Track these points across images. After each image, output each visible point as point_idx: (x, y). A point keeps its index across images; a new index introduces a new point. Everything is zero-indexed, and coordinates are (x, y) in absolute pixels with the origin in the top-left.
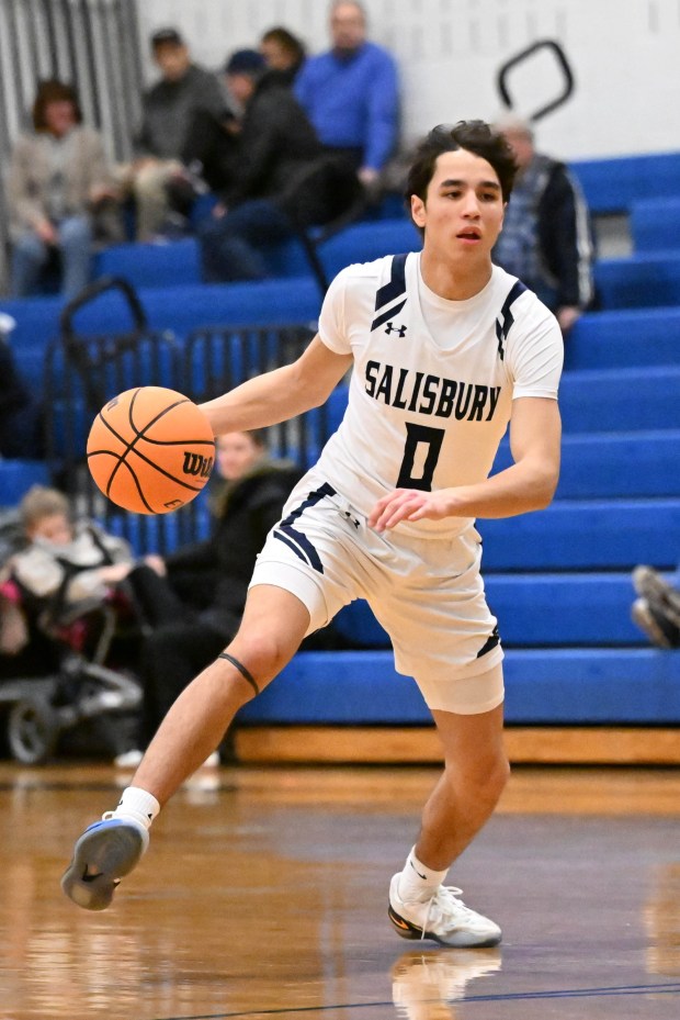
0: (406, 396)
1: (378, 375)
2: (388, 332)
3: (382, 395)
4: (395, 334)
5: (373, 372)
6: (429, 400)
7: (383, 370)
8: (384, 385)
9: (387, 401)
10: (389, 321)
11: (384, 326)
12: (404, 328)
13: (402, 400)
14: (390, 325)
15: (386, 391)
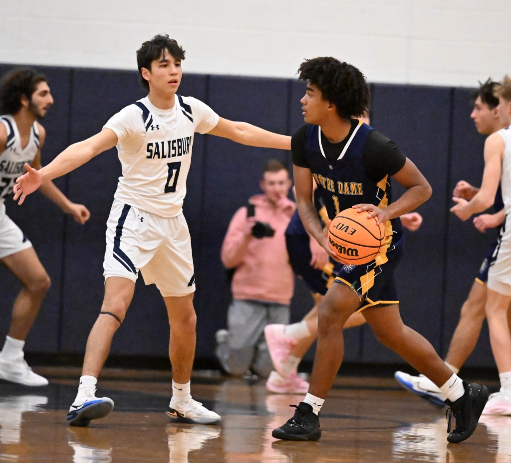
0: (166, 153)
1: (153, 148)
2: (152, 129)
3: (156, 156)
4: (155, 129)
5: (151, 148)
6: (174, 150)
7: (154, 145)
8: (157, 151)
9: (159, 157)
10: (151, 125)
11: (150, 128)
12: (157, 126)
13: (165, 155)
14: (152, 126)
15: (158, 153)
